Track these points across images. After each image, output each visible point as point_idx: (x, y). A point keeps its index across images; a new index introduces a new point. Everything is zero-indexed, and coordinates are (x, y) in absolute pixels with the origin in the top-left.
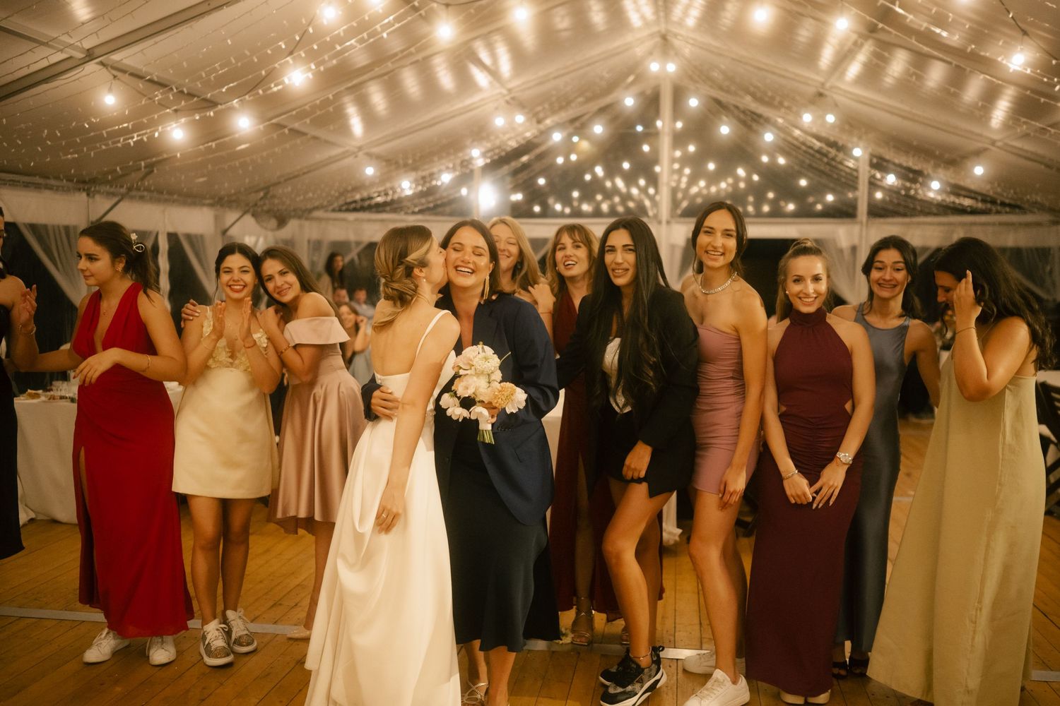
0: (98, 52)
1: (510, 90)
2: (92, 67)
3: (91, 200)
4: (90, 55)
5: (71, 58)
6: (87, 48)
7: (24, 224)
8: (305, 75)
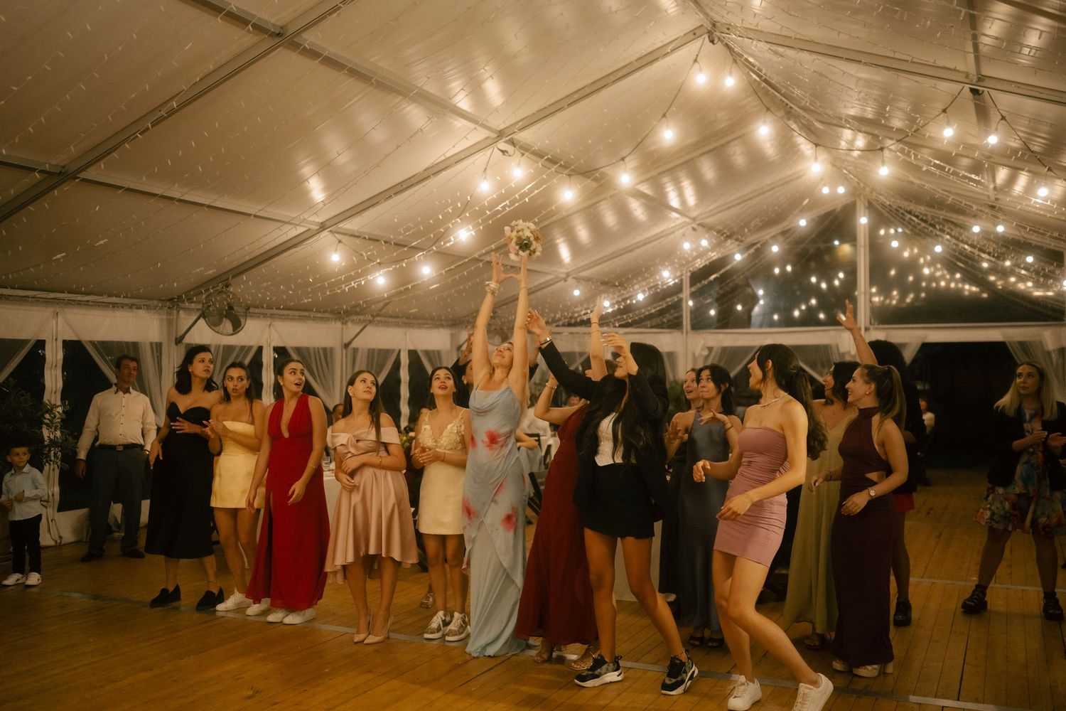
0: (328, 224)
1: (694, 219)
2: (325, 233)
3: (344, 327)
4: (323, 227)
5: (309, 230)
6: (321, 222)
7: (292, 348)
8: (470, 233)
